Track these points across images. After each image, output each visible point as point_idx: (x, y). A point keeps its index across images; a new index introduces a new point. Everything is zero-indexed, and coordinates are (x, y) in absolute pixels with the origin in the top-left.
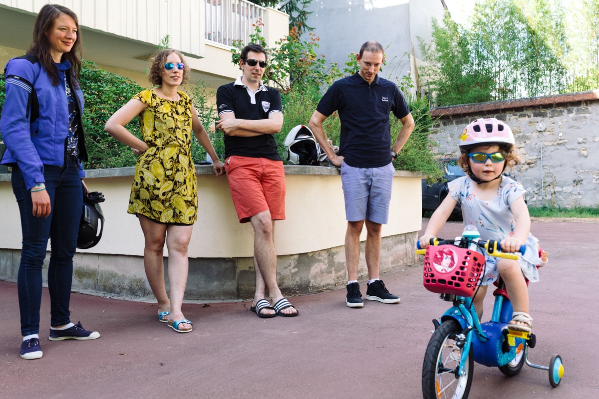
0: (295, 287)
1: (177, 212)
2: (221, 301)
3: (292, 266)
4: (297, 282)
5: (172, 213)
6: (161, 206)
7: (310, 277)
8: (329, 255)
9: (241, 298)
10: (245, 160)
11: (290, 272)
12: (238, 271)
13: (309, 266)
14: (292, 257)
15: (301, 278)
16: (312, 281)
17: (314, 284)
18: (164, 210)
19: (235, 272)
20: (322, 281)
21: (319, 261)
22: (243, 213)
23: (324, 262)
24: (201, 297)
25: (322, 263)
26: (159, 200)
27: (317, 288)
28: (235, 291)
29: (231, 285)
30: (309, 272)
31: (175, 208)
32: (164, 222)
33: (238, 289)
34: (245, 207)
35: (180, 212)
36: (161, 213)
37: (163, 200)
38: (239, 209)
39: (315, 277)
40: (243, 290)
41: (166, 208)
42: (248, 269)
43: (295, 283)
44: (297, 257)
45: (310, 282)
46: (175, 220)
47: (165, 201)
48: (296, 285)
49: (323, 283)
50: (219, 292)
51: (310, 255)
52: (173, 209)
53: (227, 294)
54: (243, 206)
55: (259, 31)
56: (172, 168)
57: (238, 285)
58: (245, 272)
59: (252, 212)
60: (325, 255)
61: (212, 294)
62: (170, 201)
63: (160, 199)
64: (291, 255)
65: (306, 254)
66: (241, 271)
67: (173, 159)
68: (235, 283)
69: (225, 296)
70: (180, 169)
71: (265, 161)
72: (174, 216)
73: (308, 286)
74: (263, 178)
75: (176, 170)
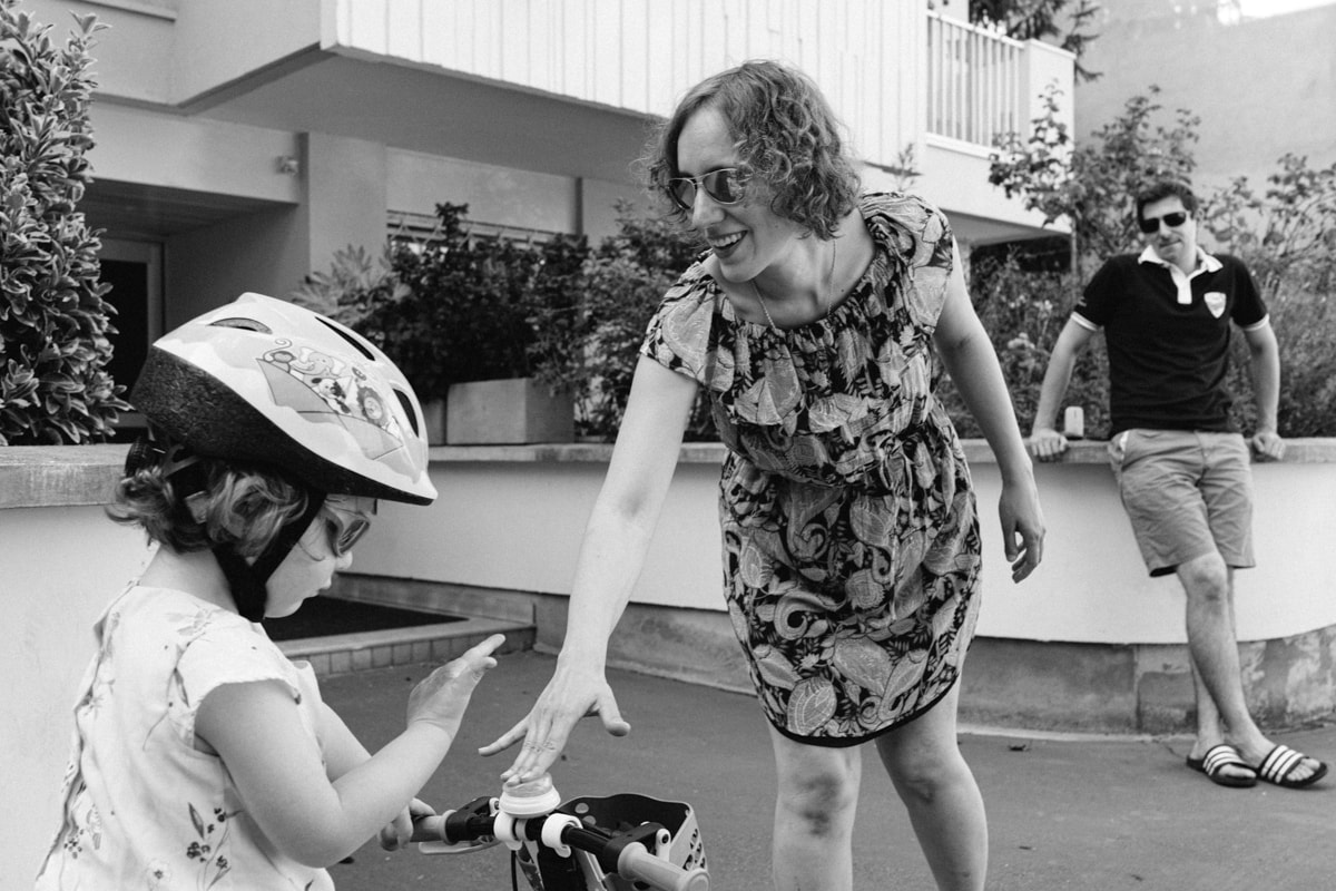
0: (1258, 712)
1: (853, 694)
2: (1101, 737)
3: (1254, 665)
4: (1263, 702)
5: (833, 701)
6: (786, 667)
7: (1288, 690)
8: (1322, 643)
9: (1146, 731)
10: (1162, 440)
11: (1250, 679)
12: (1139, 672)
13: (1285, 668)
14: (1253, 647)
15: (1270, 693)
16: (1291, 700)
17: (1296, 707)
18: (797, 683)
19: (1132, 674)
20: (1309, 700)
21: (1304, 655)
22: (1157, 556)
23: (1312, 658)
24: (1058, 726)
25: (1309, 661)
26: (776, 644)
27: (1301, 716)
28: (1133, 716)
29: (1123, 703)
30: (1286, 681)
31: (844, 679)
32: (803, 734)
33: (1139, 713)
34: (1161, 543)
35: (865, 693)
36: (786, 694)
37: (791, 643)
38: (1149, 548)
39: (1296, 692)
40: (1149, 715)
41: (807, 675)
42: (1159, 669)
43: (1259, 704)
44: (1262, 646)
45: (1286, 703)
46: (846, 725)
47: (801, 646)
48: (1260, 708)
49: (1311, 707)
50: (1097, 717)
51: (1288, 642)
52: (837, 684)
53: (1114, 722)
54: (1157, 541)
55: (1054, 109)
56: (825, 556)
57: (1139, 702)
58: (1154, 675)
59: (1177, 555)
60: (1314, 642)
61: (1081, 721)
62: (820, 651)
63: (780, 638)
64: (1252, 642)
65: (1280, 640)
66: (1146, 674)
67: (825, 524)
68: (1132, 698)
69: (1110, 726)
70: (860, 562)
71: (1206, 439)
72: (839, 712)
73: (1283, 711)
74: (1203, 479)
75: (840, 565)
